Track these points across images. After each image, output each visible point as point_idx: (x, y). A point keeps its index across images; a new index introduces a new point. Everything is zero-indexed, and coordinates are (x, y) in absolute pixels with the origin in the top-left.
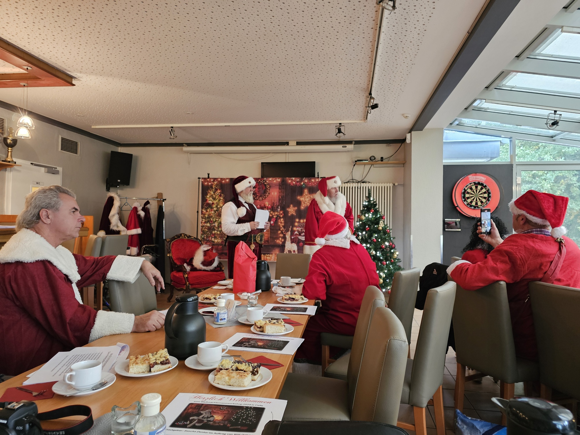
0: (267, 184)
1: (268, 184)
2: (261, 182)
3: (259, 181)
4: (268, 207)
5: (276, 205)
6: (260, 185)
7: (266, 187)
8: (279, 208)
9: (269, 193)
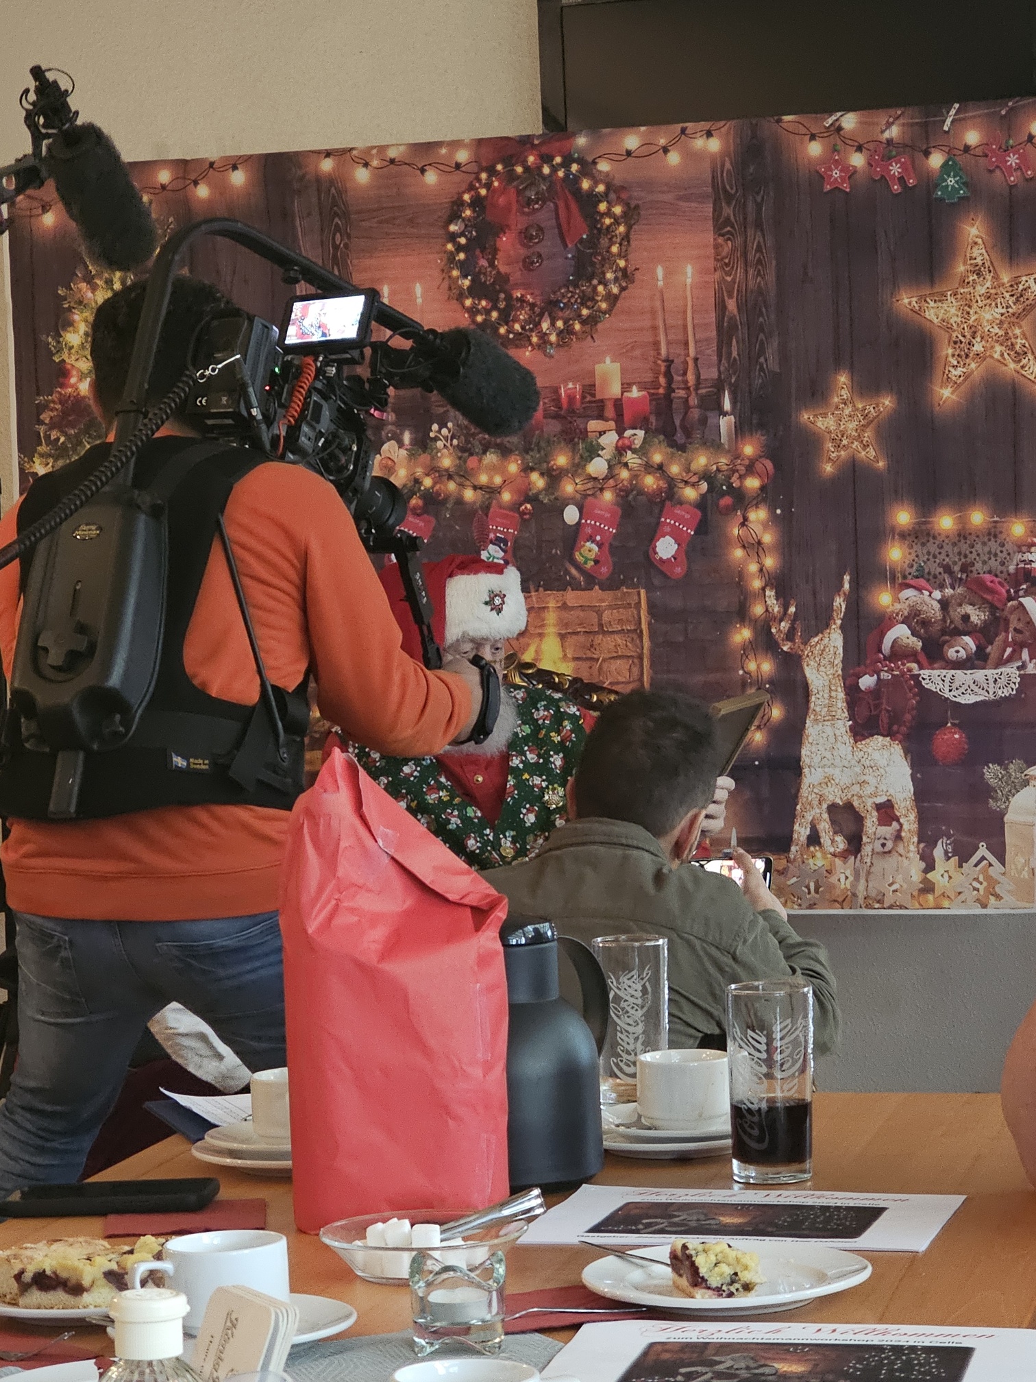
0: (601, 188)
1: (615, 190)
2: (546, 170)
3: (527, 169)
4: (618, 404)
5: (697, 387)
6: (541, 198)
7: (592, 217)
8: (727, 406)
9: (624, 270)
